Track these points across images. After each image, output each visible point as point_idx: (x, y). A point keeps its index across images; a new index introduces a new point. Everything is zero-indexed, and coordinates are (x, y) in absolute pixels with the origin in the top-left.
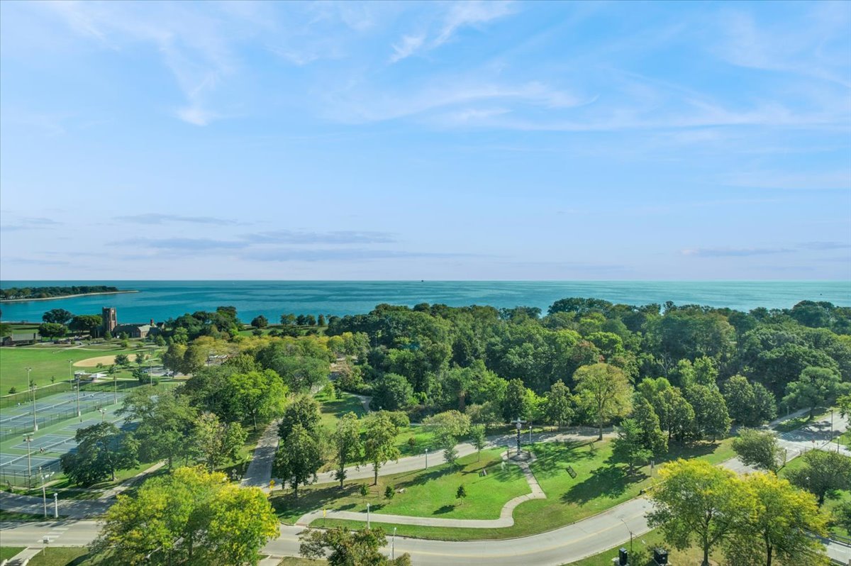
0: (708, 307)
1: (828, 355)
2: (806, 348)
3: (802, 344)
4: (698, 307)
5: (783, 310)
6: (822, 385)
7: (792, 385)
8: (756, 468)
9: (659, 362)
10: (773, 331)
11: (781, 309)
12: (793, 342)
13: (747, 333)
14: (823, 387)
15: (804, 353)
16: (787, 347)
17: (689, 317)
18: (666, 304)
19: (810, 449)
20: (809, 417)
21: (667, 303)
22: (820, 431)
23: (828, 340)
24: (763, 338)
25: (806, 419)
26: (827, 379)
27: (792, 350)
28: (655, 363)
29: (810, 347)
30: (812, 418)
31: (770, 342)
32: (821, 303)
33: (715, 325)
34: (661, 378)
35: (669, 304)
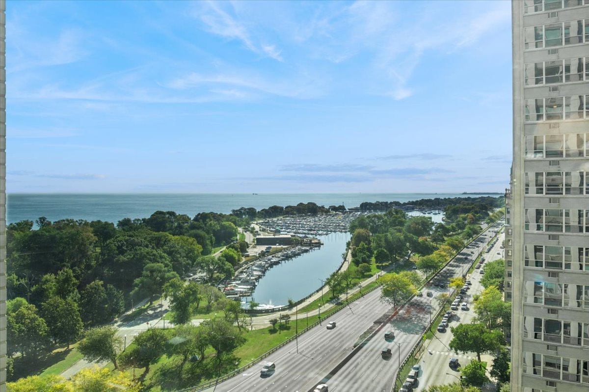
0: (82, 220)
1: (165, 252)
2: (149, 250)
3: (147, 246)
4: (72, 221)
5: (143, 219)
6: (157, 276)
7: (137, 281)
8: (98, 362)
9: (23, 281)
10: (127, 238)
11: (141, 219)
12: (141, 245)
13: (108, 242)
14: (158, 278)
15: (147, 253)
16: (136, 250)
17: (57, 232)
18: (38, 220)
19: (146, 330)
20: (149, 304)
21: (40, 218)
22: (155, 313)
23: (165, 241)
24: (118, 245)
25: (146, 306)
26: (160, 271)
27: (139, 252)
28: (18, 283)
29: (153, 248)
30: (151, 304)
31: (124, 248)
32: (168, 213)
33: (80, 238)
34: (17, 298)
35: (42, 220)
